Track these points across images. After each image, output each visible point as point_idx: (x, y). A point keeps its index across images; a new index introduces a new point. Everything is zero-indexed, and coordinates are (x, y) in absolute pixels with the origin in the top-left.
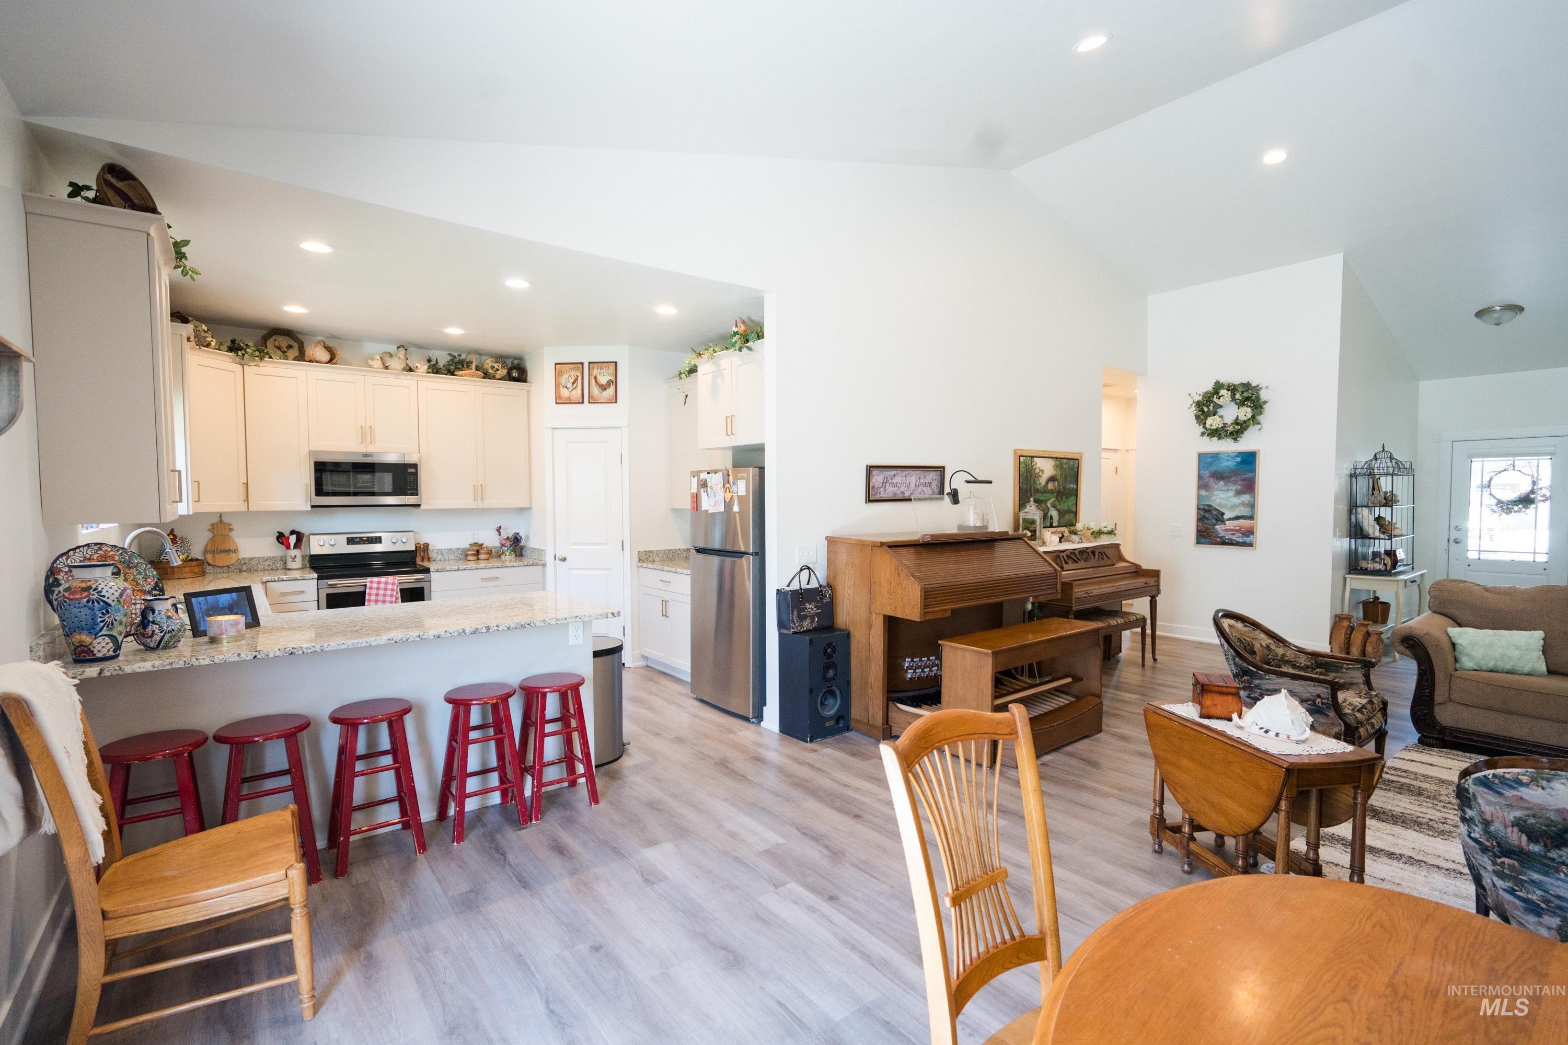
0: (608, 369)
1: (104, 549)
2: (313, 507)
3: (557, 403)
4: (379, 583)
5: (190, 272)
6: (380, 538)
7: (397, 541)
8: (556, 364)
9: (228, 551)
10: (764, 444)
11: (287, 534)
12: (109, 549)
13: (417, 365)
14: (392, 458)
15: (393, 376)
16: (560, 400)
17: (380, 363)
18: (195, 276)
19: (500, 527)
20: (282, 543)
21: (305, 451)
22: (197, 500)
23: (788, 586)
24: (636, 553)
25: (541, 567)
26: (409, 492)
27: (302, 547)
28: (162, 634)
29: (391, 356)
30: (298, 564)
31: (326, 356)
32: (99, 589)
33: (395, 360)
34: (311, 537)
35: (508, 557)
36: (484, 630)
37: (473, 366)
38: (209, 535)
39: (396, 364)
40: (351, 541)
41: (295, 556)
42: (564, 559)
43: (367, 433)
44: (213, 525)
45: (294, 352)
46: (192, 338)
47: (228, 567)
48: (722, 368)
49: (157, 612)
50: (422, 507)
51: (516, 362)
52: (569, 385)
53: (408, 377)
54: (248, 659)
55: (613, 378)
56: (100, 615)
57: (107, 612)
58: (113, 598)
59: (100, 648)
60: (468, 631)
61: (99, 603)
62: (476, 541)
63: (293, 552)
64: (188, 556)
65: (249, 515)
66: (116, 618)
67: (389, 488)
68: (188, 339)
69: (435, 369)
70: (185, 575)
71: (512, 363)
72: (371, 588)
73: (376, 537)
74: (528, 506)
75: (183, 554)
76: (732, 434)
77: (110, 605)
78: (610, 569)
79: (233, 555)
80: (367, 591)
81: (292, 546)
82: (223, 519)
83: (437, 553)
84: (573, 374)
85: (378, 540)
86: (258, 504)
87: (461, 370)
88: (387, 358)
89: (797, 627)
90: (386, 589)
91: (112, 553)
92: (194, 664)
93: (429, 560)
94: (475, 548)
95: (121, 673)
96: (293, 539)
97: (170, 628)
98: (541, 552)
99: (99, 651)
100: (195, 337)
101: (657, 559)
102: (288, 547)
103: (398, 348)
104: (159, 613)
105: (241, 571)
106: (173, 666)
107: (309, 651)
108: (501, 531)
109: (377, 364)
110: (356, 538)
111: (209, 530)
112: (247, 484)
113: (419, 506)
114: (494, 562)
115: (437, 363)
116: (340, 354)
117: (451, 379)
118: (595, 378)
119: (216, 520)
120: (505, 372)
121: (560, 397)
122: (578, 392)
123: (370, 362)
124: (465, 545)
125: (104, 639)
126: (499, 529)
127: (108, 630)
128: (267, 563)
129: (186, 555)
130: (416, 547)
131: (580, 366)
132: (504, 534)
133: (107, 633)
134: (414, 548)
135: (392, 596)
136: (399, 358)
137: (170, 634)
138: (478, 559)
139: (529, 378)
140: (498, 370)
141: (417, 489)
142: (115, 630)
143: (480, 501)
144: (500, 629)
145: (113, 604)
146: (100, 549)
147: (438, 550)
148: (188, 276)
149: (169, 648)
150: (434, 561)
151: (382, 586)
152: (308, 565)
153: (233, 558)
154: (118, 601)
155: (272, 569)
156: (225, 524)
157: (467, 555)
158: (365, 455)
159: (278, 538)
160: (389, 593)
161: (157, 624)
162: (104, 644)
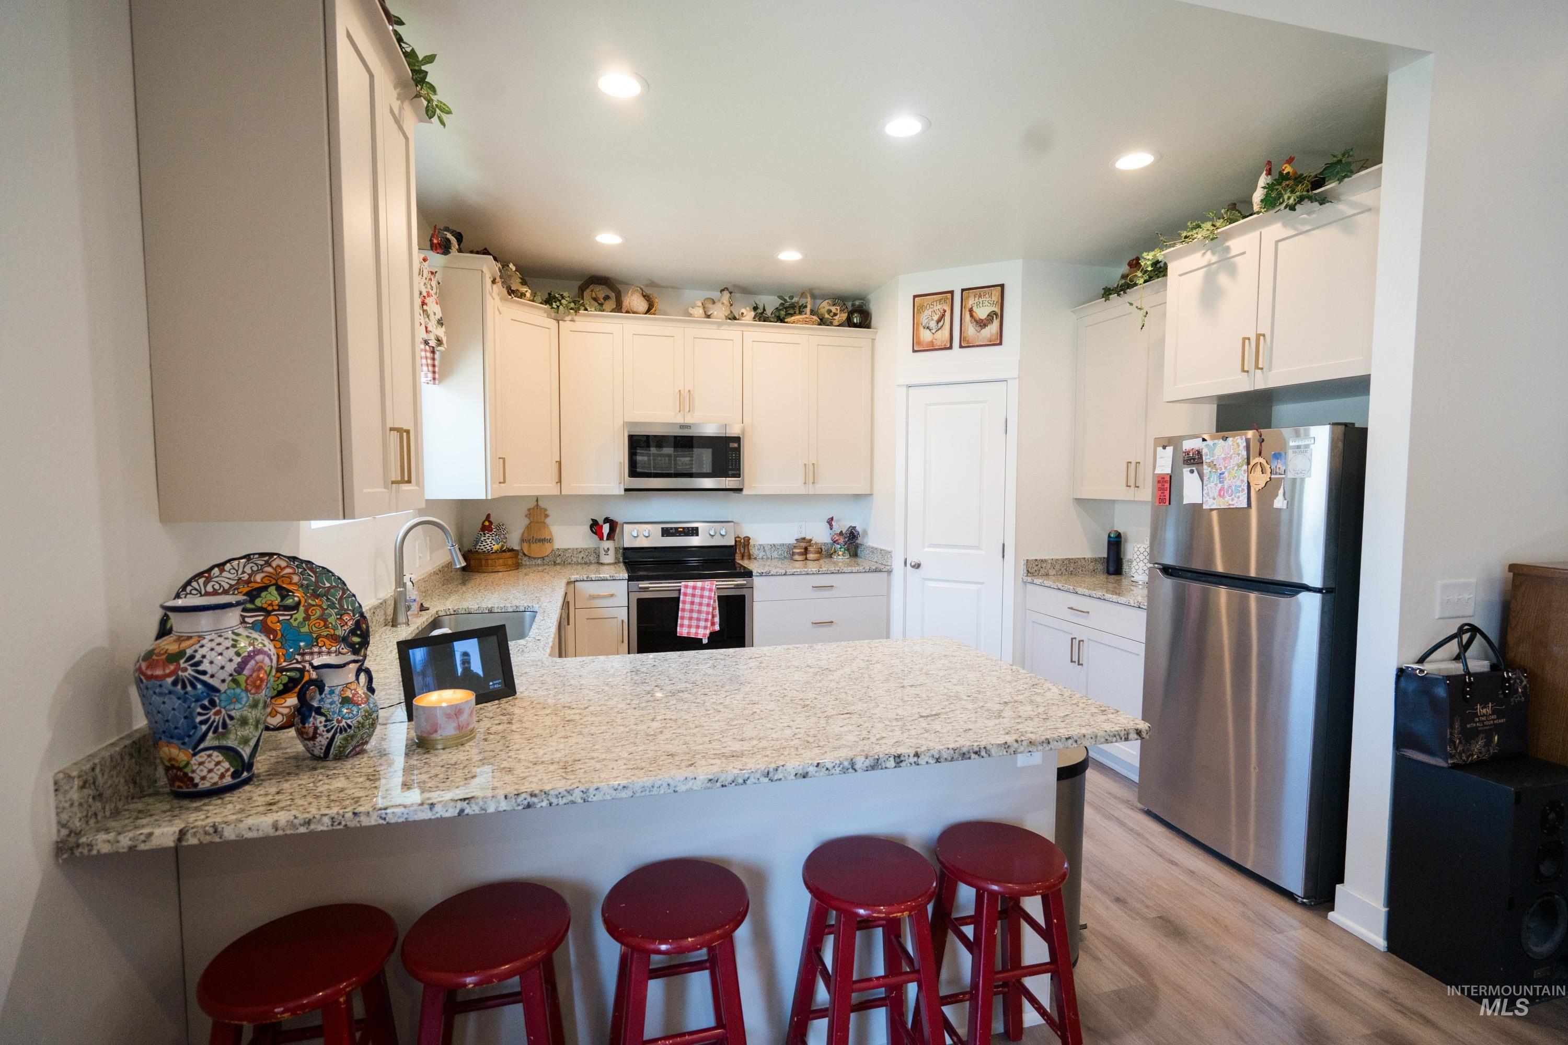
0: (991, 296)
1: (274, 564)
2: (626, 490)
3: (914, 351)
4: (694, 588)
5: (438, 111)
6: (697, 529)
7: (715, 533)
8: (915, 297)
9: (543, 541)
10: (1369, 376)
11: (601, 522)
12: (283, 564)
13: (743, 310)
14: (710, 430)
15: (715, 327)
16: (918, 347)
17: (701, 311)
18: (444, 116)
19: (832, 519)
20: (595, 533)
21: (620, 423)
22: (502, 481)
23: (1421, 661)
24: (1022, 563)
25: (886, 574)
26: (730, 472)
27: (616, 537)
28: (330, 735)
29: (714, 302)
30: (609, 558)
31: (643, 306)
32: (198, 657)
33: (719, 305)
34: (625, 525)
35: (841, 558)
36: (891, 763)
37: (808, 310)
38: (526, 522)
39: (719, 312)
40: (666, 532)
41: (608, 549)
42: (917, 566)
43: (685, 400)
44: (529, 510)
45: (611, 304)
46: (498, 279)
47: (543, 558)
48: (1233, 253)
49: (327, 689)
50: (745, 492)
51: (857, 303)
52: (933, 324)
53: (732, 328)
54: (448, 815)
55: (997, 309)
56: (199, 710)
57: (213, 703)
58: (223, 675)
59: (204, 773)
60: (860, 763)
61: (194, 687)
62: (803, 536)
63: (607, 544)
64: (503, 546)
65: (563, 499)
66: (233, 713)
67: (707, 468)
68: (494, 282)
69: (761, 316)
70: (498, 568)
71: (853, 305)
72: (685, 594)
73: (692, 528)
74: (869, 493)
75: (498, 544)
76: (1257, 367)
77: (216, 690)
78: (982, 583)
79: (547, 545)
80: (682, 598)
81: (605, 538)
82: (539, 502)
83: (759, 549)
84: (938, 307)
85: (694, 532)
86: (572, 487)
87: (792, 315)
88: (709, 305)
89: (1460, 754)
90: (702, 597)
91: (288, 570)
92: (350, 824)
93: (750, 557)
94: (803, 545)
95: (217, 840)
96: (606, 529)
97: (343, 723)
98: (886, 554)
99: (203, 778)
100: (501, 277)
101: (1052, 572)
102: (601, 538)
103: (722, 291)
104: (332, 692)
105: (555, 564)
106: (312, 827)
107: (561, 802)
108: (833, 523)
109: (699, 312)
110: (671, 528)
111: (526, 516)
112: (560, 463)
113: (740, 490)
114: (825, 565)
115: (764, 310)
116: (659, 305)
117: (779, 327)
118: (971, 311)
119: (532, 504)
120: (845, 316)
121: (919, 343)
122: (946, 332)
123: (691, 311)
124: (791, 540)
125: (210, 756)
126: (830, 521)
127: (218, 738)
128: (581, 556)
129: (500, 544)
130: (736, 541)
131: (949, 295)
132: (837, 528)
133: (216, 743)
134: (733, 543)
135: (708, 605)
136: (723, 304)
137: (344, 735)
138: (806, 559)
139: (874, 322)
140: (835, 315)
141: (739, 469)
142: (232, 736)
143: (811, 485)
144: (922, 761)
145: (222, 688)
146: (268, 564)
147: (760, 545)
148: (436, 116)
149: (347, 757)
150: (755, 559)
151: (698, 592)
152: (621, 559)
153: (547, 549)
154: (234, 681)
155: (586, 563)
156: (541, 509)
157: (793, 554)
158: (683, 426)
159: (591, 527)
160: (705, 601)
161: (322, 714)
162: (211, 766)
